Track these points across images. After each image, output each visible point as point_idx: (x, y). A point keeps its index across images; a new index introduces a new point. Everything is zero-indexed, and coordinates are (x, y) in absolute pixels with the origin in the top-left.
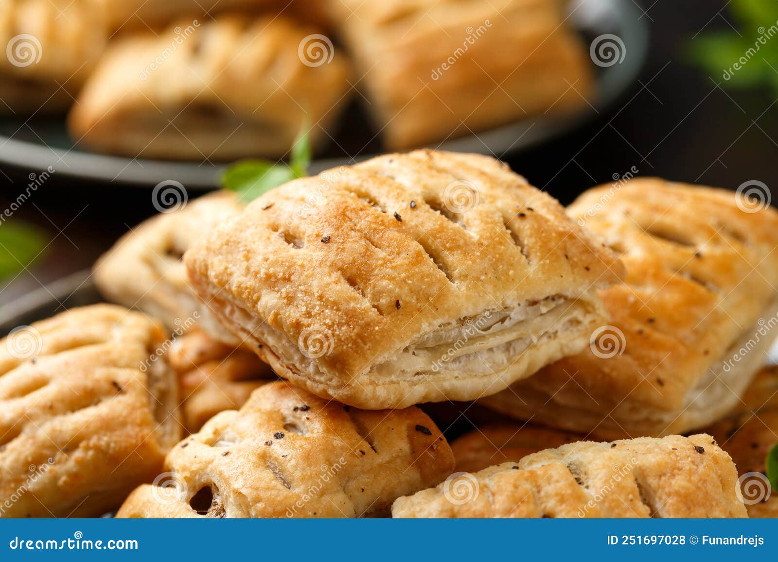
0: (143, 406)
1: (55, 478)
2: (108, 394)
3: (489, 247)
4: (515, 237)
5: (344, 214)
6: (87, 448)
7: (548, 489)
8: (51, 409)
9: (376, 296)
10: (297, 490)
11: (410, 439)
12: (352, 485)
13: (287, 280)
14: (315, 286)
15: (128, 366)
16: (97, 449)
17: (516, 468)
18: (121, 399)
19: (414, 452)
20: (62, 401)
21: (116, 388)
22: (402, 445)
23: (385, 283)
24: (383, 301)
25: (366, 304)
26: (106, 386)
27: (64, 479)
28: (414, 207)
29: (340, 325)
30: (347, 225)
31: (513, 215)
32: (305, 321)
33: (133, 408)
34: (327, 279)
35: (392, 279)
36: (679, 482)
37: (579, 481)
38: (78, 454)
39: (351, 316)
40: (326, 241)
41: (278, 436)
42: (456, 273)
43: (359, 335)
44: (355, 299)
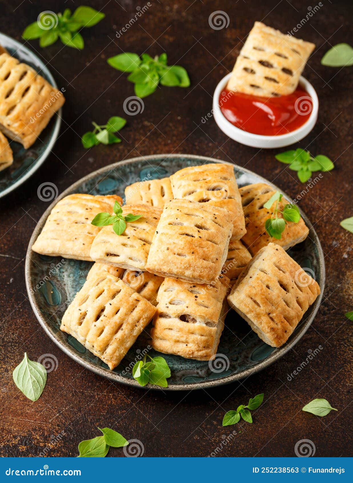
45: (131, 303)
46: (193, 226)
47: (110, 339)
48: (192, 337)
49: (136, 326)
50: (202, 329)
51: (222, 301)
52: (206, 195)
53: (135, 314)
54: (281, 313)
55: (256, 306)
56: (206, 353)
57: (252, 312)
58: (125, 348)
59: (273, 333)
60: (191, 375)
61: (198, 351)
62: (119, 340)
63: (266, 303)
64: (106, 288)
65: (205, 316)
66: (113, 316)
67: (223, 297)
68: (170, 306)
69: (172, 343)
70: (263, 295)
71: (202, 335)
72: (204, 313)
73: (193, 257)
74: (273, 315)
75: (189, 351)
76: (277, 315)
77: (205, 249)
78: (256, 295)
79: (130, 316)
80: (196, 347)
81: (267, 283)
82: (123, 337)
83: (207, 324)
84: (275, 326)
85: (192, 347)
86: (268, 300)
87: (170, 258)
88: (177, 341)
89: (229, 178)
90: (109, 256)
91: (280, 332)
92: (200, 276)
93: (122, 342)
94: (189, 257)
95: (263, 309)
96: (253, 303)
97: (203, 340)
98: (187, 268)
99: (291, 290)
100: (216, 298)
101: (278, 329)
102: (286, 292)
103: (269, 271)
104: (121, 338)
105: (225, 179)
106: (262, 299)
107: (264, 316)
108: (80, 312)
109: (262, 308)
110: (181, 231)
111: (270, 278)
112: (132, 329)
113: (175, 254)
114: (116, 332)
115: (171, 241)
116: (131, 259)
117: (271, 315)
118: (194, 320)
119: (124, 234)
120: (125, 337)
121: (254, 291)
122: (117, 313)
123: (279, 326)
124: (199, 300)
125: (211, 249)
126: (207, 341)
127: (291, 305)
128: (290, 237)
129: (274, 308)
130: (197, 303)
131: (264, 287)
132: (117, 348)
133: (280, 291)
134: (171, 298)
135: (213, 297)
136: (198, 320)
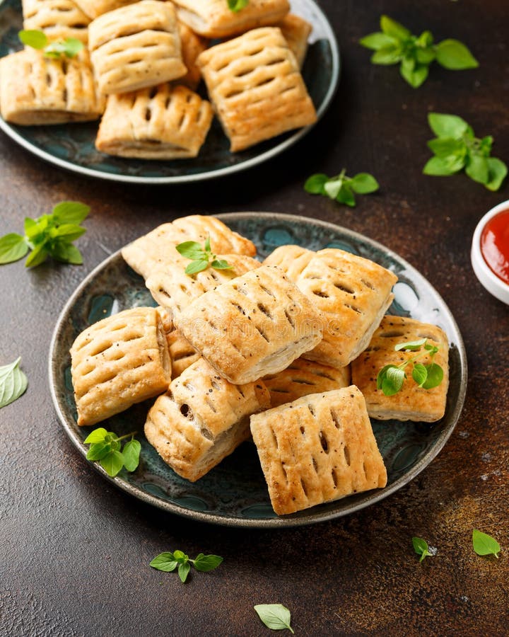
0: (160, 365)
1: (131, 394)
2: (147, 361)
3: (281, 326)
4: (290, 320)
5: (231, 318)
6: (141, 383)
7: (302, 418)
8: (127, 367)
9: (244, 352)
10: (219, 413)
11: (255, 391)
12: (237, 410)
13: (213, 344)
14: (223, 348)
15: (152, 348)
16: (145, 384)
17: (291, 407)
18: (151, 363)
19: (256, 394)
20: (131, 364)
21: (150, 359)
22: (253, 393)
23: (246, 347)
24: (246, 354)
25: (240, 355)
26: (145, 358)
27: (134, 394)
28: (254, 311)
29: (232, 364)
30: (232, 322)
31: (288, 309)
32: (219, 361)
33: (157, 368)
34: (227, 346)
35: (249, 346)
36: (345, 413)
37: (312, 412)
38: (138, 385)
39: (235, 360)
40: (225, 330)
41: (211, 391)
42: (270, 339)
43: (239, 367)
44: (237, 354)
45: (139, 357)
46: (255, 301)
47: (92, 385)
48: (177, 436)
49: (129, 387)
50: (192, 432)
51: (240, 415)
52: (327, 288)
53: (136, 373)
54: (299, 472)
55: (272, 444)
56: (183, 467)
57: (265, 448)
58: (103, 406)
59: (276, 490)
60: (160, 486)
61: (176, 457)
62: (101, 392)
63: (285, 447)
64: (129, 325)
65: (203, 417)
66: (112, 359)
67: (244, 410)
68: (181, 387)
69: (157, 432)
70: (287, 434)
71: (189, 441)
72: (204, 414)
73: (223, 335)
74: (287, 468)
75: (167, 451)
76: (292, 471)
77: (244, 335)
78: (279, 429)
79: (130, 371)
80: (176, 450)
81: (303, 424)
82: (106, 390)
83: (204, 431)
84: (283, 483)
85: (172, 449)
86: (289, 445)
87: (198, 321)
88: (162, 433)
89: (374, 286)
90: (162, 292)
91: (284, 494)
92: (217, 362)
93: (103, 396)
94: (218, 333)
95: (279, 453)
96: (271, 438)
97: (186, 446)
98: (207, 344)
99: (332, 452)
100: (233, 407)
101: (284, 489)
102: (322, 450)
103: (317, 413)
104: (103, 391)
105: (369, 285)
106: (283, 438)
107: (275, 461)
108: (88, 337)
109: (278, 451)
110: (234, 299)
111: (312, 421)
112: (122, 388)
113: (207, 320)
114: (105, 381)
115: (215, 304)
116: (178, 307)
117: (285, 467)
118: (192, 418)
119: (194, 277)
120: (109, 392)
121: (279, 424)
122: (118, 359)
123: (288, 487)
124: (211, 396)
125: (252, 338)
126: (190, 451)
127: (321, 471)
128: (408, 403)
129: (293, 458)
130: (206, 399)
131: (297, 426)
132: (94, 401)
133: (315, 443)
134: (188, 378)
135: (229, 402)
136: (196, 419)
